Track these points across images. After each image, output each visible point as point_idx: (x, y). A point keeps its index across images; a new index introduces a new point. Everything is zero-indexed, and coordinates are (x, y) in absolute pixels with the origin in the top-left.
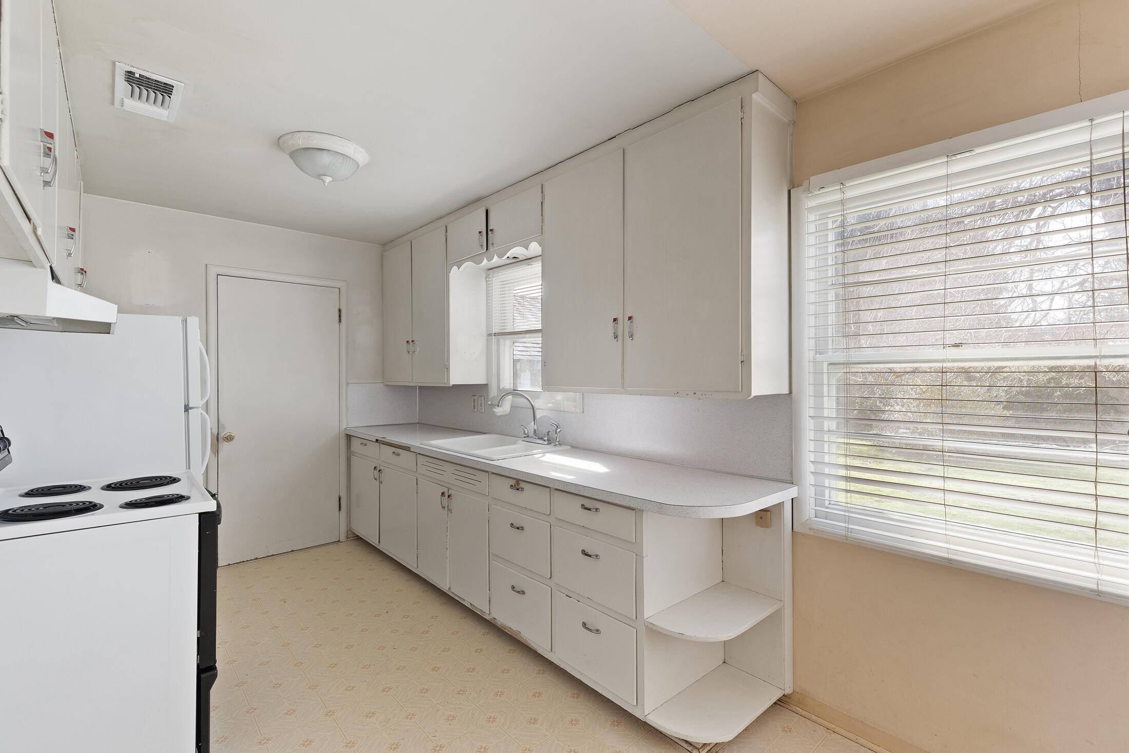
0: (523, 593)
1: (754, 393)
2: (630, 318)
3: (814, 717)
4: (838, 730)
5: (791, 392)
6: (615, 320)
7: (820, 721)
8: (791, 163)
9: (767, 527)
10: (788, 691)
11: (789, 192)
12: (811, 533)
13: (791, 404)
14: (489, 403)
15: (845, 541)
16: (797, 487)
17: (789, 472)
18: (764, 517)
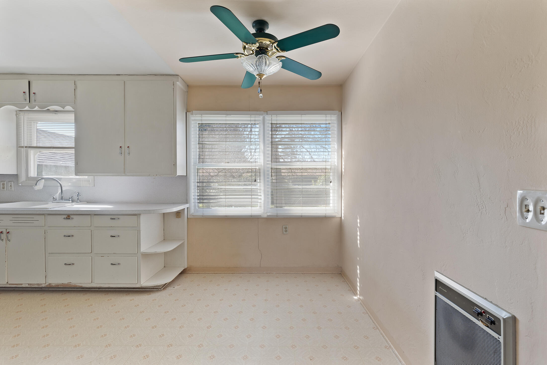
0: (73, 264)
1: (177, 175)
2: (128, 147)
3: (193, 272)
4: (200, 272)
5: (187, 175)
6: (121, 147)
7: (195, 272)
8: (187, 104)
9: (180, 218)
10: (186, 267)
11: (186, 113)
12: (193, 217)
13: (187, 179)
14: (20, 185)
15: (202, 217)
16: (189, 204)
17: (186, 200)
18: (178, 214)
